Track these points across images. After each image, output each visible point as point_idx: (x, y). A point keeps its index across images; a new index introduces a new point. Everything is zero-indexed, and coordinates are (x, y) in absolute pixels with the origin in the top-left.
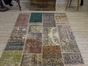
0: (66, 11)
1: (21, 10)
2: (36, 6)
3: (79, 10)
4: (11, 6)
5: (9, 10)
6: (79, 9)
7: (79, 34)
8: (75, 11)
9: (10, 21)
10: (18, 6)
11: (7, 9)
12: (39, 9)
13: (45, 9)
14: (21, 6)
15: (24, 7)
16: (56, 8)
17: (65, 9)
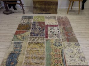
0: (67, 14)
1: (24, 13)
2: (39, 10)
3: (80, 14)
4: (15, 10)
5: (13, 13)
6: (80, 12)
7: (79, 35)
8: (76, 15)
9: (14, 23)
10: (22, 9)
11: (12, 13)
12: (42, 12)
13: (47, 12)
14: (24, 10)
15: (28, 11)
16: (58, 11)
17: (66, 13)
